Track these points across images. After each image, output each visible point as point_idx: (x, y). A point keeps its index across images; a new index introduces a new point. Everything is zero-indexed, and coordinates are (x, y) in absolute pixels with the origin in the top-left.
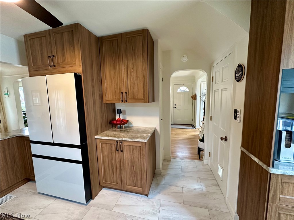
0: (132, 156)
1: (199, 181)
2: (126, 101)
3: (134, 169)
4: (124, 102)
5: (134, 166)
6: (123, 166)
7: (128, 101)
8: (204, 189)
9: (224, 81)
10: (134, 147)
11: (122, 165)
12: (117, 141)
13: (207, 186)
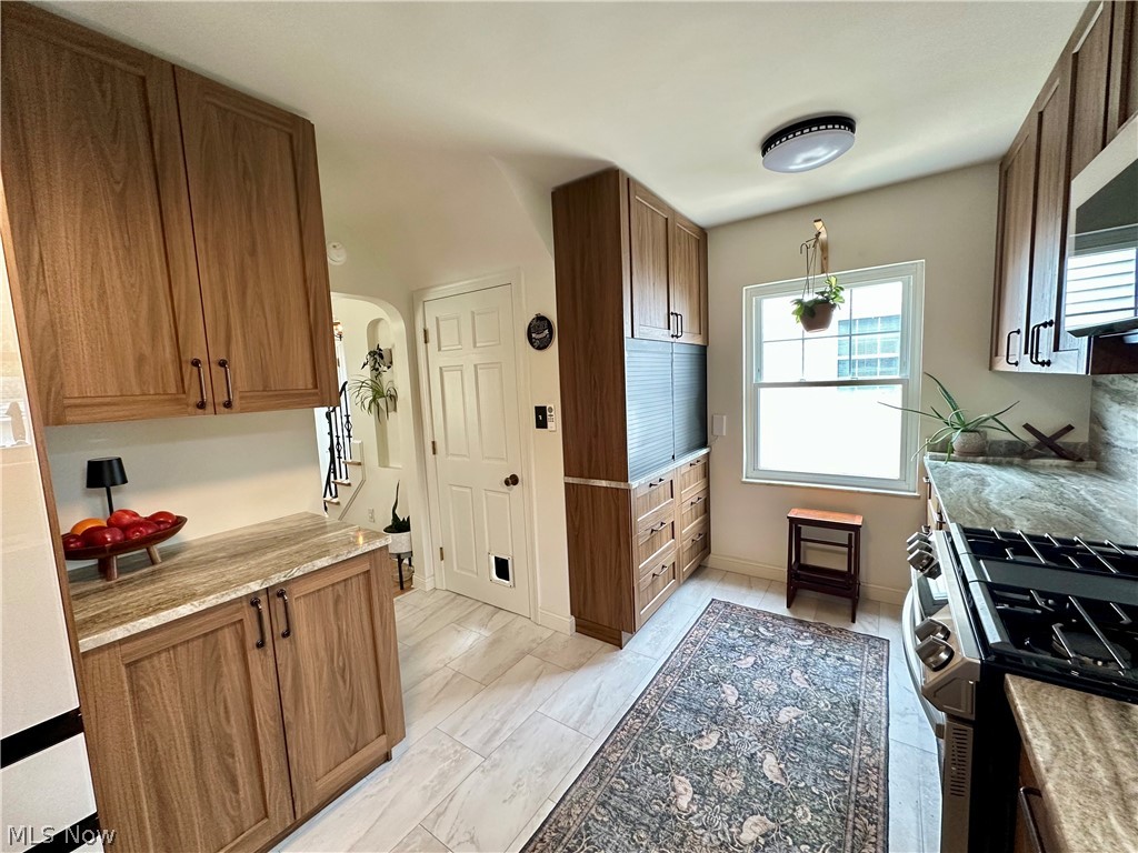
0: (335, 628)
1: (460, 629)
2: (228, 405)
3: (345, 682)
4: (210, 408)
5: (344, 670)
6: (297, 701)
7: (236, 403)
8: (486, 633)
9: (478, 345)
10: (340, 588)
11: (288, 703)
12: (253, 600)
13: (483, 625)
